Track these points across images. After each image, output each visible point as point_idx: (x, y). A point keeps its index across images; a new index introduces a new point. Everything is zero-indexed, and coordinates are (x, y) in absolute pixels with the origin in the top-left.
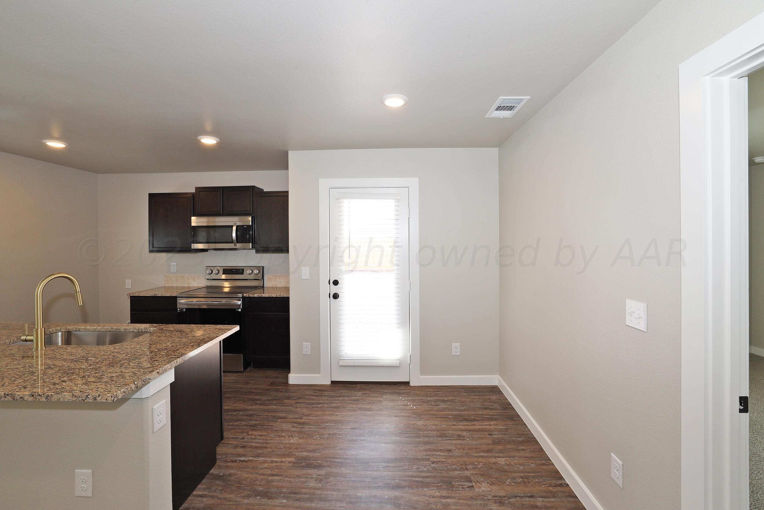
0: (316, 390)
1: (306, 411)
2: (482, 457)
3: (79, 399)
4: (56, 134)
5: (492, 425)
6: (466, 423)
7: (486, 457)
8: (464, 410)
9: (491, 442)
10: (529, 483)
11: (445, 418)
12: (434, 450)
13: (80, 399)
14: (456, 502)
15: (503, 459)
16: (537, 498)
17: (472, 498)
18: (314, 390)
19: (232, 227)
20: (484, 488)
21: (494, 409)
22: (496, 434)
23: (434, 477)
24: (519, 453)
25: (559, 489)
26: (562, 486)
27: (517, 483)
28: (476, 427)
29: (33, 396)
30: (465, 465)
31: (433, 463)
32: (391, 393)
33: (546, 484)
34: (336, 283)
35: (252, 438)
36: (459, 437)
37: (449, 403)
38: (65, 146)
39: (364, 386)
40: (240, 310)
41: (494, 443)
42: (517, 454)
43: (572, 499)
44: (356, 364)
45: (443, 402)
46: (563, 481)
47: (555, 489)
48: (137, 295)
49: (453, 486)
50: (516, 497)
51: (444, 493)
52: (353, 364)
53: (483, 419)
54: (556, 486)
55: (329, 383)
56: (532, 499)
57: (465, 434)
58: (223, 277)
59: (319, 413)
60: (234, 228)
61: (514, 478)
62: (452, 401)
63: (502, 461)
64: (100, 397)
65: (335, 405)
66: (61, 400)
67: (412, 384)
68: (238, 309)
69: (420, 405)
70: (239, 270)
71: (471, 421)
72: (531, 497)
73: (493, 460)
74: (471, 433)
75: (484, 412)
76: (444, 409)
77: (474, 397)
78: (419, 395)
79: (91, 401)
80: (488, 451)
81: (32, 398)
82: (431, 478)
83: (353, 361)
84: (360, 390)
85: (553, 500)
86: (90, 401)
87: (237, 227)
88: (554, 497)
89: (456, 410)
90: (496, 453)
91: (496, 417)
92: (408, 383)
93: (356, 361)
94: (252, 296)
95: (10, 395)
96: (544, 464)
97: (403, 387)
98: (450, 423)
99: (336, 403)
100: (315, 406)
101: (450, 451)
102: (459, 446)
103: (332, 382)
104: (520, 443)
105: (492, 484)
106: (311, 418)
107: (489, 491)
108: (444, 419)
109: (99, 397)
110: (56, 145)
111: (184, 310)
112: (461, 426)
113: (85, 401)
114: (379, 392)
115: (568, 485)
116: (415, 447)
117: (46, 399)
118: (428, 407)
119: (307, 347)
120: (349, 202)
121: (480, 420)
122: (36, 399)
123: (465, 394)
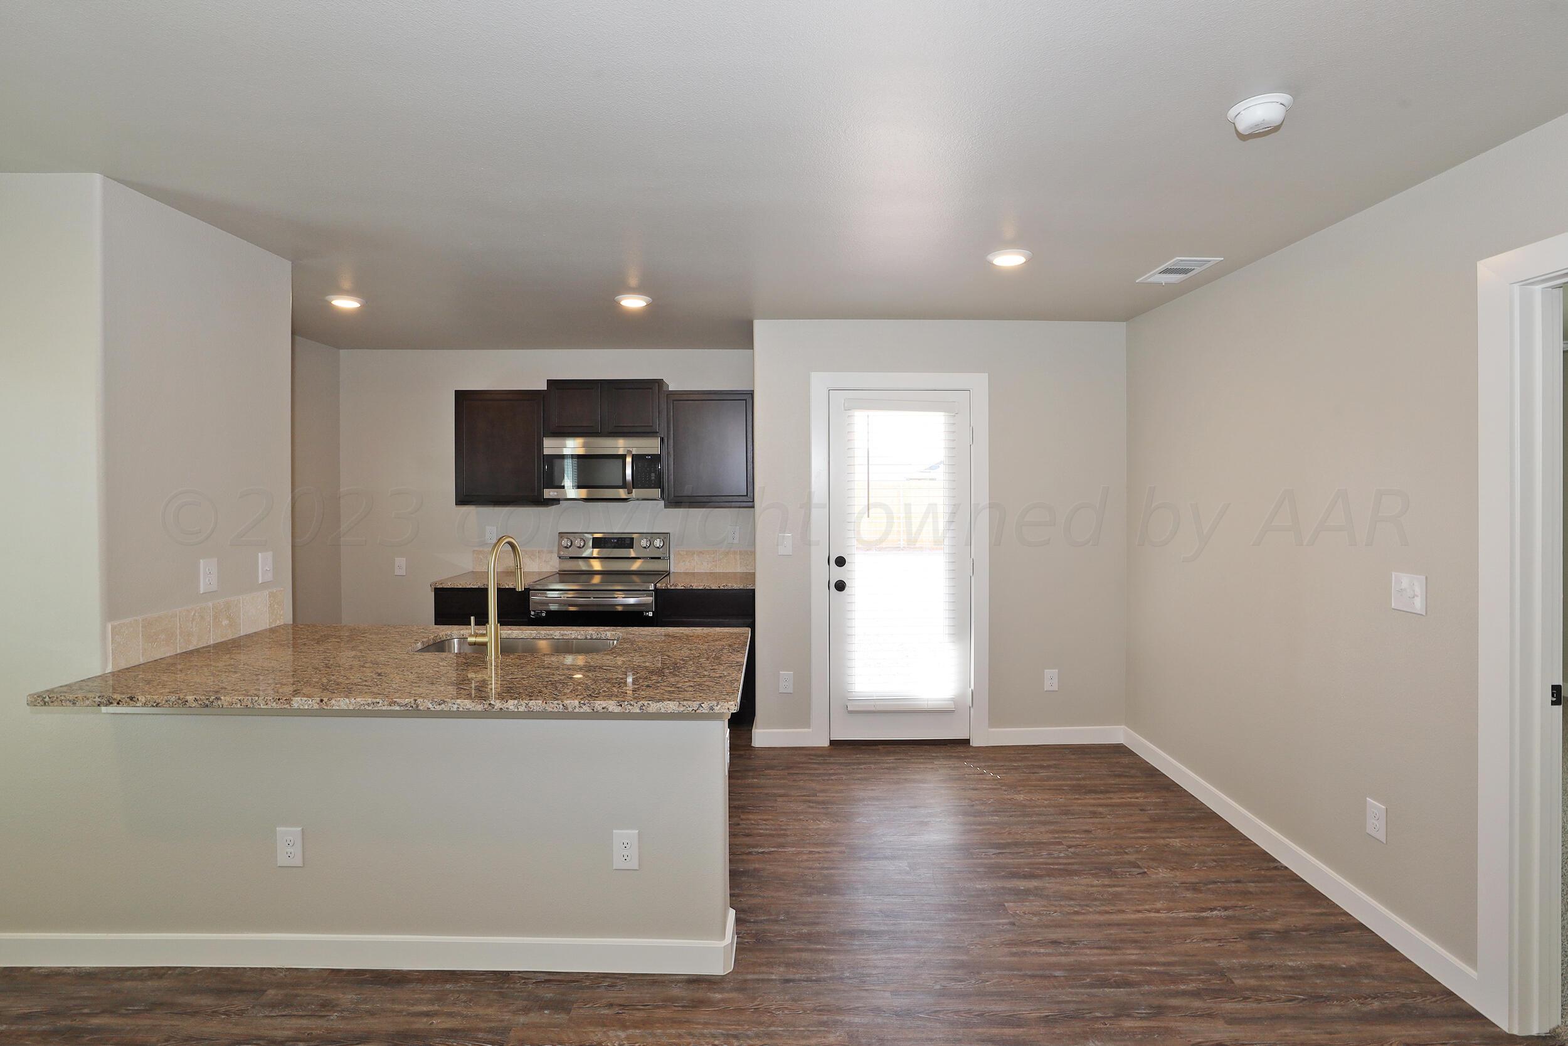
0: (810, 755)
1: (818, 787)
2: (1142, 838)
3: (689, 709)
4: (346, 284)
5: (1140, 798)
6: (1094, 796)
7: (1148, 838)
8: (1084, 779)
9: (1149, 820)
10: (1227, 866)
11: (1058, 789)
12: (1063, 832)
13: (691, 709)
14: (1129, 891)
15: (1177, 840)
16: (1248, 884)
17: (1150, 885)
18: (806, 755)
19: (623, 457)
20: (1162, 874)
21: (1132, 777)
22: (1150, 810)
23: (1081, 863)
24: (1197, 832)
25: (1275, 872)
26: (1279, 869)
27: (1210, 867)
28: (1113, 801)
29: (621, 705)
30: (1121, 847)
31: (1070, 847)
32: (944, 758)
33: (1254, 868)
34: (841, 562)
35: (753, 824)
36: (1094, 814)
37: (1052, 769)
38: (358, 305)
39: (891, 748)
40: (651, 614)
41: (1153, 820)
42: (1196, 834)
43: (1298, 883)
44: (879, 709)
45: (1041, 768)
46: (1278, 864)
47: (1269, 873)
48: (449, 585)
49: (1115, 873)
50: (1215, 883)
51: (1107, 881)
52: (873, 709)
53: (1121, 790)
54: (1269, 869)
55: (826, 744)
56: (1239, 885)
57: (1100, 809)
58: (595, 552)
59: (841, 788)
60: (629, 460)
61: (1204, 862)
62: (1055, 766)
63: (1176, 843)
64: (719, 706)
65: (860, 776)
66: (663, 711)
67: (973, 743)
68: (646, 612)
69: (1005, 773)
70: (625, 541)
71: (1102, 792)
72: (1238, 882)
73: (1162, 841)
74: (1110, 808)
75: (1117, 781)
76: (1049, 778)
77: (1091, 761)
78: (995, 760)
79: (706, 711)
80: (1148, 831)
81: (620, 708)
82: (1076, 864)
83: (873, 703)
84: (888, 753)
85: (1270, 884)
86: (703, 711)
87: (634, 457)
88: (1271, 882)
89: (1071, 779)
90: (1161, 832)
91: (1141, 787)
92: (966, 742)
93: (878, 703)
94: (672, 588)
95: (588, 705)
96: (1241, 845)
97: (960, 749)
98: (1069, 797)
99: (860, 773)
100: (826, 778)
101: (1088, 831)
102: (1099, 826)
103: (832, 742)
104: (1194, 819)
105: (1173, 869)
106: (832, 795)
107: (1173, 877)
108: (1058, 792)
109: (717, 706)
110: (346, 304)
111: (544, 615)
112: (1090, 799)
113: (697, 711)
114: (924, 755)
115: (1286, 868)
116: (1030, 828)
117: (640, 709)
118: (1020, 776)
119: (786, 680)
120: (868, 416)
121: (1117, 792)
122: (626, 710)
123: (1073, 757)
